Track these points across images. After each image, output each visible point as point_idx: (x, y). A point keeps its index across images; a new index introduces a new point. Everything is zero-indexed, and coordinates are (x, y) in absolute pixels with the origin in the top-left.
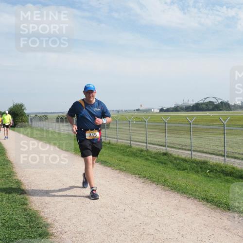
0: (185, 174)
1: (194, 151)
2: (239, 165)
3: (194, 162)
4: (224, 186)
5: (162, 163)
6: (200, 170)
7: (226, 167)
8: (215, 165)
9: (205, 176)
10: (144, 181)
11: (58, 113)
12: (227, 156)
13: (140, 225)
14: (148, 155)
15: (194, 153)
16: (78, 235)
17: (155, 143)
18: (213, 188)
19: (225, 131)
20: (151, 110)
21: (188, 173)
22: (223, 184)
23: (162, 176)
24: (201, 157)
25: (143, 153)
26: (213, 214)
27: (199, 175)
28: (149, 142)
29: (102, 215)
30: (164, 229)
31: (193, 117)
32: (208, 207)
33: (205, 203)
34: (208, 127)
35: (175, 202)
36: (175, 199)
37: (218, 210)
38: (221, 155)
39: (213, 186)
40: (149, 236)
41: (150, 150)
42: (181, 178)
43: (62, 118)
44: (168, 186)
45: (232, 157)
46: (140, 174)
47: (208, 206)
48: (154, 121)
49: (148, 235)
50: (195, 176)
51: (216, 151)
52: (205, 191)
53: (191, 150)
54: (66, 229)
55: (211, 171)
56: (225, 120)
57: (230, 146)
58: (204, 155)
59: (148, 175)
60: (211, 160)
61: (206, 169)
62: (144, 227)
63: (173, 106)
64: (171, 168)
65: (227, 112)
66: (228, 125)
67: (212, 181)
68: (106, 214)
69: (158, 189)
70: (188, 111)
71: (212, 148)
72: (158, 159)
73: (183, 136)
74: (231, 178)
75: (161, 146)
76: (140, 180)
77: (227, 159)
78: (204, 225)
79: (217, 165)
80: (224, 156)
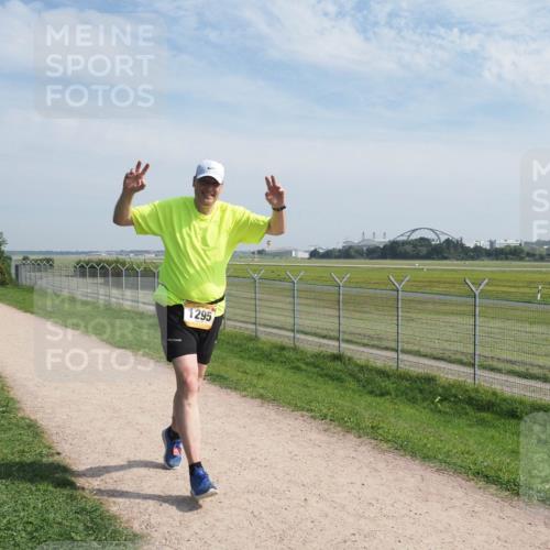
1: (403, 352)
3: (403, 376)
5: (332, 377)
13: (353, 538)
14: (297, 360)
15: (403, 357)
25: (286, 354)
26: (509, 511)
28: (300, 328)
29: (256, 513)
32: (492, 495)
35: (413, 480)
41: (302, 346)
53: (396, 350)
56: (477, 286)
68: (266, 509)
69: (363, 448)
72: (322, 370)
78: (498, 538)
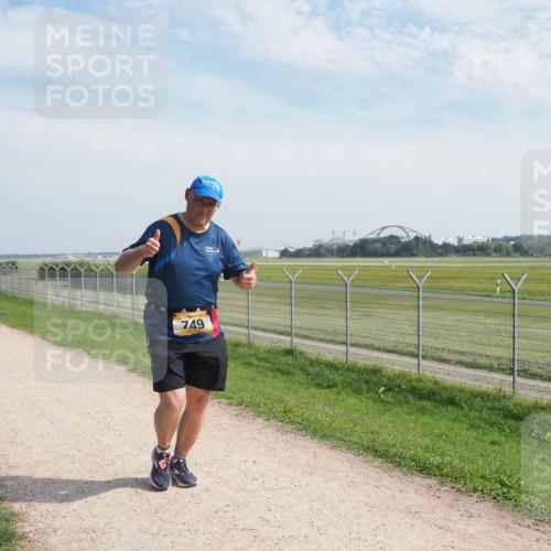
0: (332, 397)
1: (352, 345)
2: (448, 374)
3: (351, 369)
4: (415, 422)
5: (283, 372)
6: (364, 387)
7: (420, 380)
8: (398, 377)
9: (374, 399)
10: (238, 412)
11: (43, 256)
12: (424, 357)
14: (250, 355)
15: (352, 350)
16: (83, 536)
17: (267, 327)
18: (390, 426)
19: (421, 302)
20: (261, 252)
21: (338, 394)
22: (412, 417)
23: (280, 401)
24: (368, 358)
25: (240, 350)
27: (363, 398)
28: (255, 325)
30: (279, 518)
31: (353, 269)
33: (370, 458)
34: (385, 292)
36: (306, 451)
37: (396, 472)
38: (412, 355)
39: (390, 421)
40: (245, 533)
41: (256, 342)
42: (321, 406)
43: (51, 268)
44: (292, 423)
45: (434, 359)
46: (231, 398)
47: (377, 463)
48: (268, 277)
49: (244, 530)
50: (352, 401)
51: (401, 346)
52: (372, 433)
53: (346, 344)
54: (57, 524)
55: (388, 389)
56: (420, 278)
57: (430, 335)
58: (375, 354)
59: (247, 398)
60: (388, 366)
61: (378, 384)
62: (236, 514)
63: (310, 245)
64: (301, 384)
65: (429, 259)
66: (429, 289)
67: (388, 410)
70: (343, 256)
71: (391, 338)
72: (274, 364)
73: (329, 312)
74: (429, 404)
75: (282, 333)
76: (229, 409)
77: (423, 362)
79: (402, 376)
80: (417, 356)
